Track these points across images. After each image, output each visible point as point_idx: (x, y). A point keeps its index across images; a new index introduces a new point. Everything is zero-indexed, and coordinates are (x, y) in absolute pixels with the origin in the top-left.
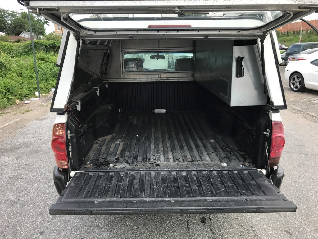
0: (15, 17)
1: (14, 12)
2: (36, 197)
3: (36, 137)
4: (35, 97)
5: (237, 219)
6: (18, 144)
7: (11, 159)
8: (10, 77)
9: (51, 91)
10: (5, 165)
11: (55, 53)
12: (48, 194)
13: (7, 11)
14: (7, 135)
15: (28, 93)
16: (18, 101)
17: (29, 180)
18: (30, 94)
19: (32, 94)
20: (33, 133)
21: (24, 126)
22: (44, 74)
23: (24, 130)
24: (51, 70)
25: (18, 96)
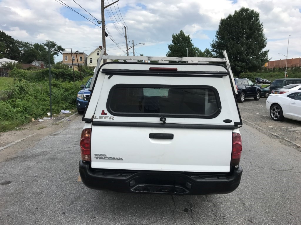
0: (28, 48)
1: (28, 43)
2: (57, 190)
3: (51, 148)
4: (48, 116)
5: (212, 210)
6: (37, 152)
7: (33, 163)
8: (28, 99)
9: (60, 112)
10: (29, 168)
11: (63, 80)
12: (65, 188)
13: (21, 42)
14: (27, 146)
15: (41, 113)
16: (33, 120)
17: (49, 178)
18: (43, 114)
19: (45, 114)
20: (48, 145)
21: (40, 140)
22: (55, 98)
23: (41, 142)
24: (62, 94)
25: (34, 115)
